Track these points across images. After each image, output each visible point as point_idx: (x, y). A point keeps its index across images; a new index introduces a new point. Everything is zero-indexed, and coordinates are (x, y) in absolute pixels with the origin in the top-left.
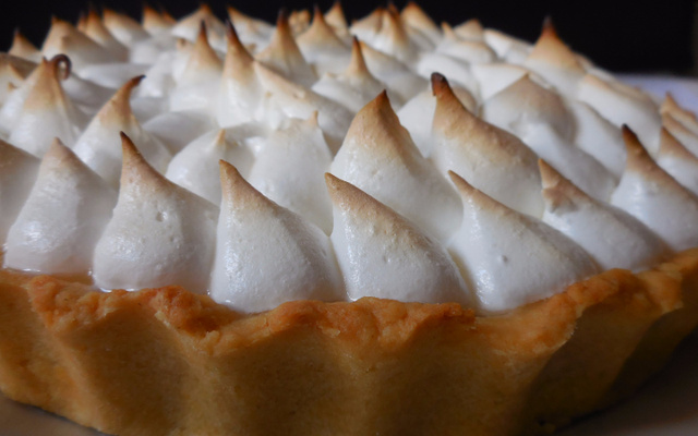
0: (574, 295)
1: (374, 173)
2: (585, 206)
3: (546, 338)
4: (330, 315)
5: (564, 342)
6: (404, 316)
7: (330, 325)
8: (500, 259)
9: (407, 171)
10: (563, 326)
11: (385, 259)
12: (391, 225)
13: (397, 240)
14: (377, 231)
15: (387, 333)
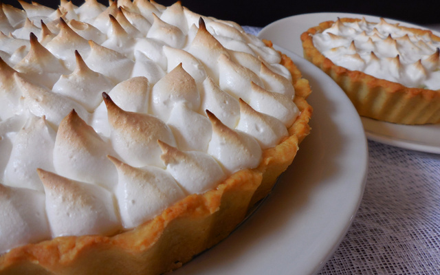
0: (164, 216)
1: (71, 157)
2: (182, 161)
3: (146, 243)
4: (34, 253)
5: (154, 243)
6: (73, 246)
7: (34, 258)
8: (130, 202)
9: (89, 154)
10: (155, 234)
11: (68, 214)
12: (72, 195)
13: (75, 203)
14: (64, 200)
15: (63, 258)
